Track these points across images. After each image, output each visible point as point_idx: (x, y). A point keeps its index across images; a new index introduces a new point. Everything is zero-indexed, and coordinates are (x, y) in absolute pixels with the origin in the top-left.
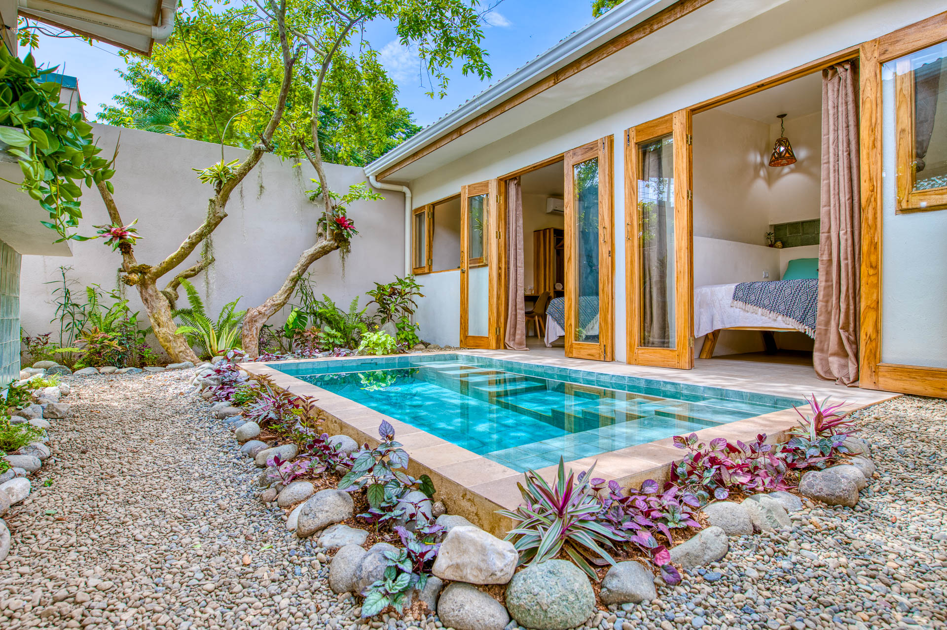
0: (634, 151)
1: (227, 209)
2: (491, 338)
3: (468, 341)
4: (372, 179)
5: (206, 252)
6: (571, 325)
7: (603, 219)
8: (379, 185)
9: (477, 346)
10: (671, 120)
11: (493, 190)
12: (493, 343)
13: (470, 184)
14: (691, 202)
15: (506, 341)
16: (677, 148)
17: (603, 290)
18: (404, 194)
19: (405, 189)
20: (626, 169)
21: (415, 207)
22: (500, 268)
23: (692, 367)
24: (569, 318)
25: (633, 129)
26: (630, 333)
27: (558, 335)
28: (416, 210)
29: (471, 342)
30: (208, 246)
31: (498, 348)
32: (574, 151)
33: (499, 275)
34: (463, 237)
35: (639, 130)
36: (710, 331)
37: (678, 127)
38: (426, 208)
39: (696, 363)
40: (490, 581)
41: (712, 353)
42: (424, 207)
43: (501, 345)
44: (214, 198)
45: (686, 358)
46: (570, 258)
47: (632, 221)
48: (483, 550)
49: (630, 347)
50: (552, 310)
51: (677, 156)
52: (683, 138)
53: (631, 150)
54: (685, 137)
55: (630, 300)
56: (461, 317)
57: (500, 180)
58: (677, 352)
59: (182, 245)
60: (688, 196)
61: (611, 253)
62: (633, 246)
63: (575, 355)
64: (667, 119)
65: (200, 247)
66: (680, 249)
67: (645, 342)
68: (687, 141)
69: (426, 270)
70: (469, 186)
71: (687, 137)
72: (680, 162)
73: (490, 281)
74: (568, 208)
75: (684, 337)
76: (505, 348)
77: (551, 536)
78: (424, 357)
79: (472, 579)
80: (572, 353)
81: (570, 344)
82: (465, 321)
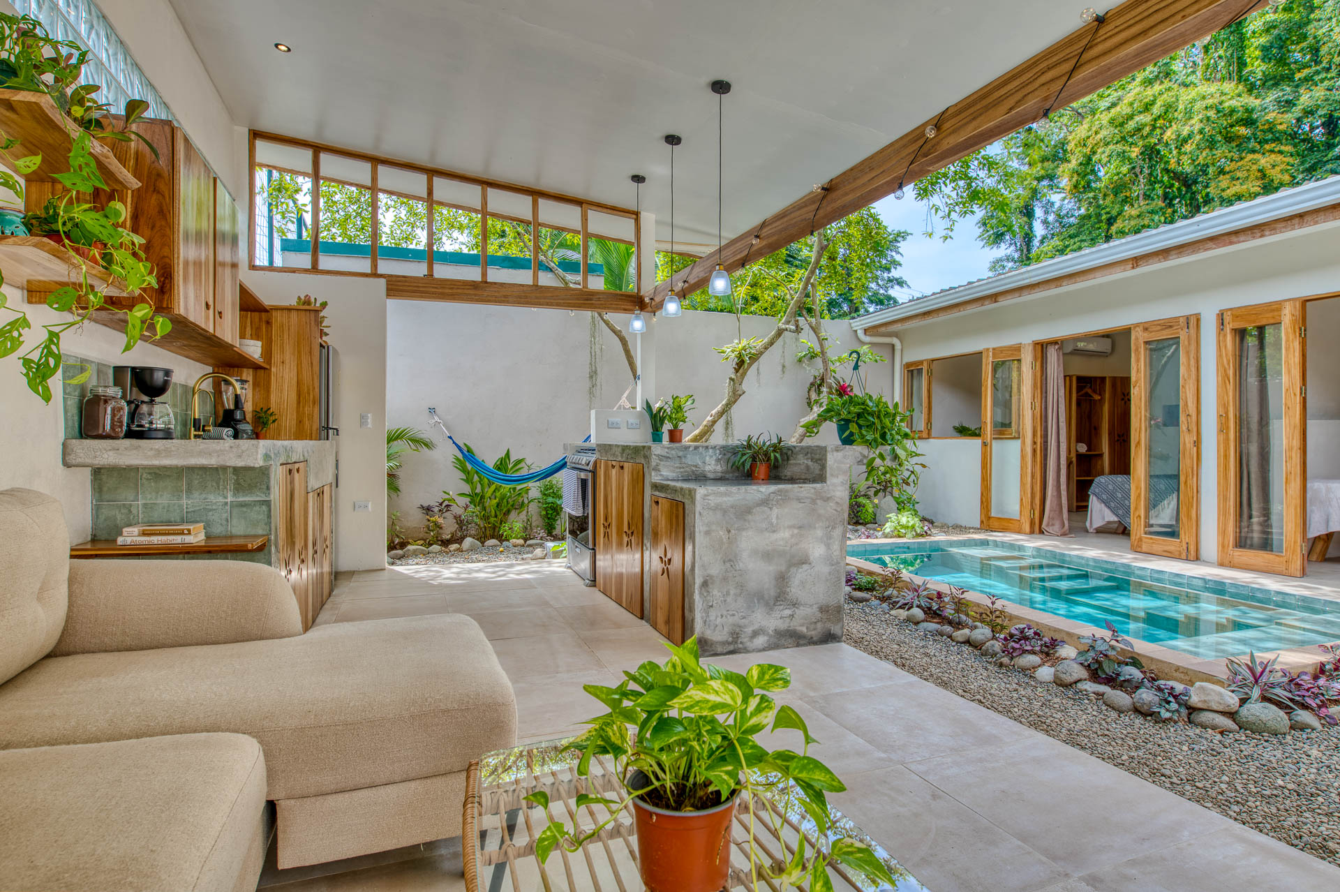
0: (1229, 338)
1: (744, 386)
2: (1023, 521)
3: (989, 522)
4: (860, 333)
5: (727, 429)
6: (1140, 516)
7: (1186, 404)
8: (867, 339)
9: (1003, 530)
10: (1279, 310)
11: (1027, 358)
12: (1027, 527)
13: (995, 346)
14: (1304, 399)
15: (1044, 526)
16: (1287, 341)
17: (1186, 482)
18: (893, 346)
19: (895, 341)
20: (1220, 356)
21: (906, 360)
22: (1035, 443)
23: (1304, 574)
24: (1136, 509)
25: (1229, 313)
26: (1222, 532)
27: (1107, 520)
28: (908, 365)
29: (996, 524)
30: (727, 423)
31: (1032, 532)
32: (1146, 327)
33: (1034, 451)
34: (986, 406)
35: (1238, 313)
36: (1324, 532)
37: (1288, 316)
38: (925, 364)
39: (1307, 570)
40: (1227, 709)
41: (1324, 555)
42: (921, 362)
43: (1038, 528)
44: (733, 377)
45: (1297, 563)
46: (1139, 443)
47: (1227, 413)
48: (1220, 694)
49: (1223, 546)
50: (1097, 490)
51: (1287, 349)
52: (1295, 332)
53: (1225, 336)
54: (1297, 330)
55: (1222, 497)
56: (982, 494)
57: (1036, 344)
58: (1285, 559)
59: (705, 423)
60: (1301, 393)
61: (1197, 443)
62: (1227, 439)
63: (1144, 548)
64: (1276, 307)
65: (721, 424)
66: (1291, 449)
67: (1242, 542)
68: (1300, 334)
69: (925, 435)
70: (994, 349)
71: (1300, 329)
72: (1291, 356)
73: (1023, 457)
74: (1137, 388)
75: (1295, 542)
76: (1041, 532)
77: (1256, 693)
78: (954, 541)
79: (1215, 708)
80: (1141, 547)
81: (1138, 537)
82: (987, 500)
